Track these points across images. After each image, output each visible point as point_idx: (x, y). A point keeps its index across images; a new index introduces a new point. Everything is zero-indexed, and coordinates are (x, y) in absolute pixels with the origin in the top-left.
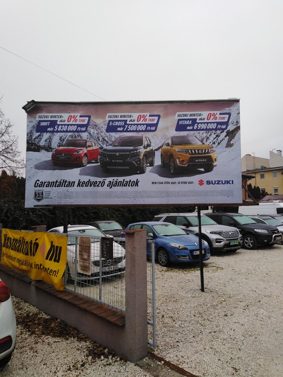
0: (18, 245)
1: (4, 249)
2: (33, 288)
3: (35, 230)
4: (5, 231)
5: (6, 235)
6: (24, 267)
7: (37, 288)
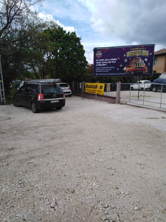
0: (91, 87)
1: (86, 88)
2: (96, 96)
3: (96, 82)
4: (86, 83)
5: (86, 85)
6: (93, 92)
7: (97, 95)
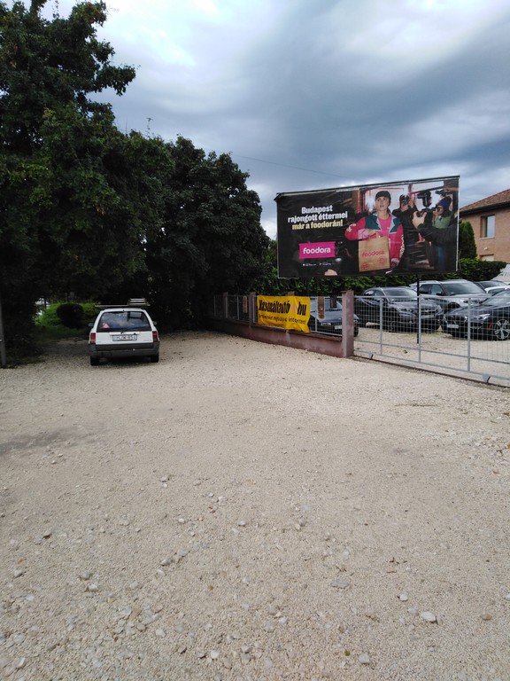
3: (287, 294)
4: (259, 298)
5: (261, 301)
6: (280, 322)
7: (290, 334)
